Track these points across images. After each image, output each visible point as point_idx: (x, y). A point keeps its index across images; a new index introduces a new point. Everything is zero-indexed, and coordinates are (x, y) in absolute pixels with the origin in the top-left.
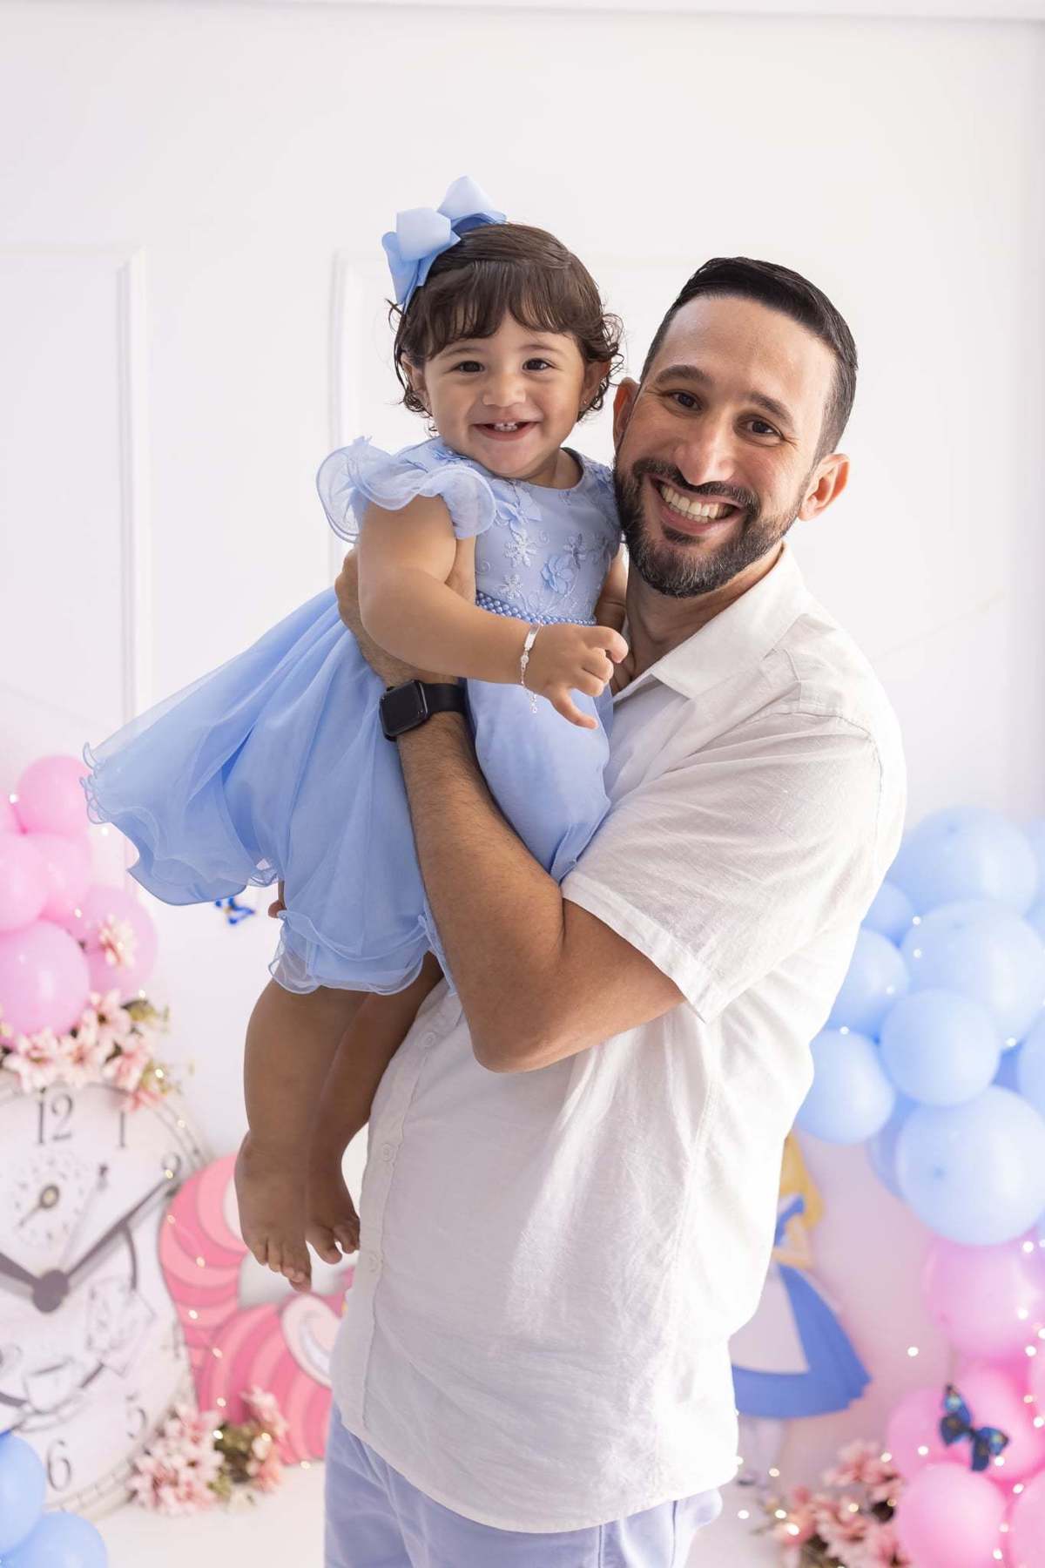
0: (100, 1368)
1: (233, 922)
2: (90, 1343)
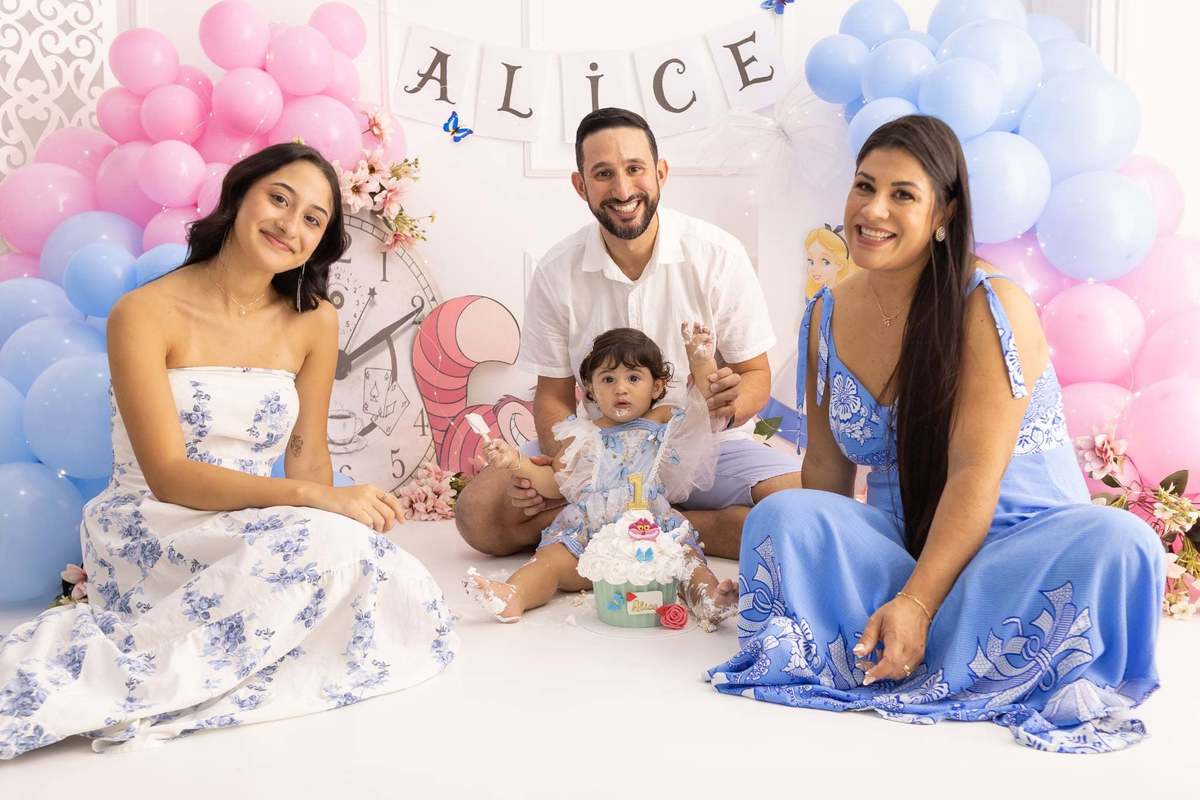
0: (372, 426)
1: (457, 140)
2: (365, 407)
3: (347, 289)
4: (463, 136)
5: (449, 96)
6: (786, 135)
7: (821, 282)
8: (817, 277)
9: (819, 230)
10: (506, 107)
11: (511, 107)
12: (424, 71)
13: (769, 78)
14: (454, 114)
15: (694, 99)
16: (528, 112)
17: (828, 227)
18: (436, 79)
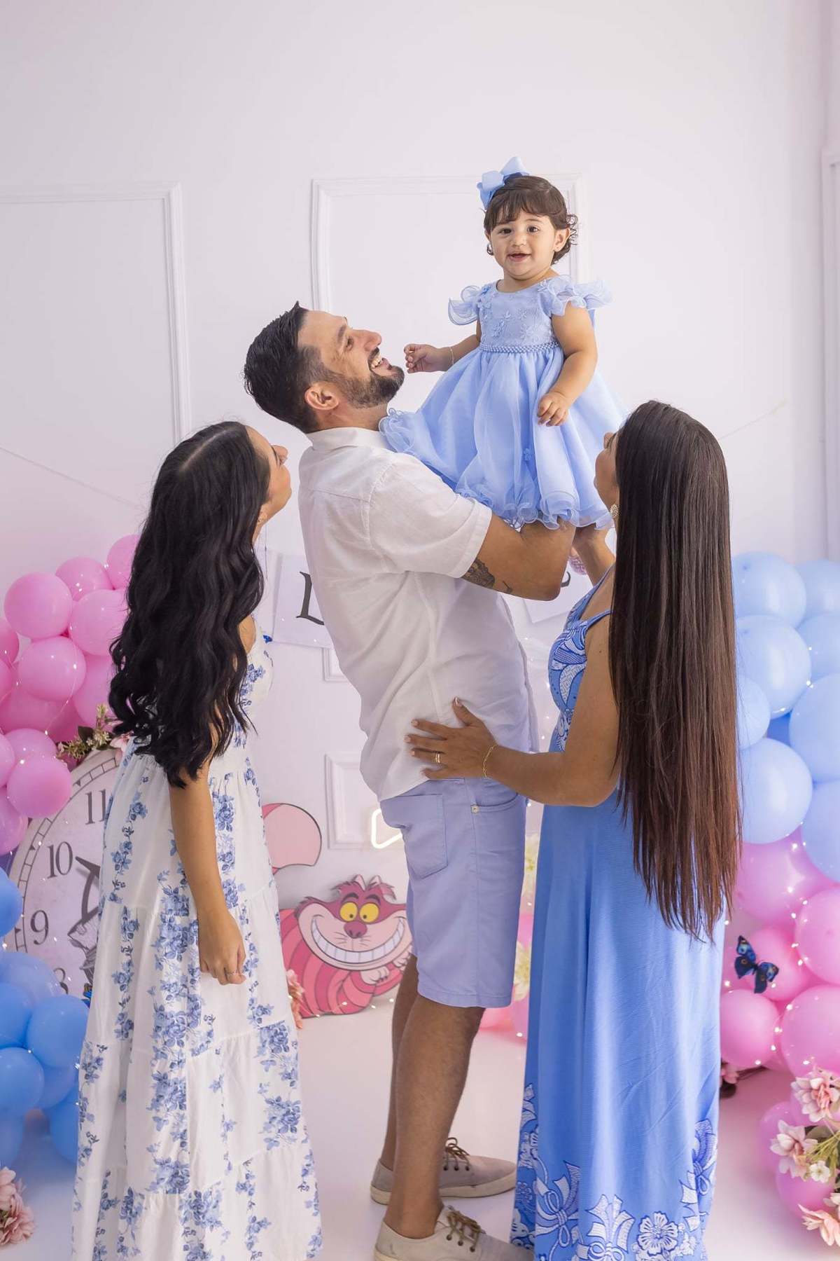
10: (305, 614)
11: (309, 614)
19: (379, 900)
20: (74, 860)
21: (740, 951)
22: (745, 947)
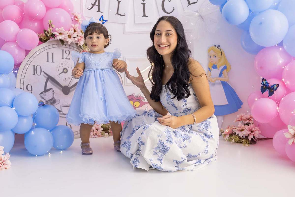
3: (68, 67)
4: (105, 22)
5: (101, 10)
6: (202, 17)
7: (213, 63)
8: (212, 61)
9: (212, 47)
10: (117, 13)
11: (119, 13)
12: (93, 3)
13: (196, 3)
14: (102, 16)
15: (174, 9)
16: (124, 15)
17: (215, 46)
18: (97, 5)
19: (140, 101)
20: (42, 72)
21: (263, 84)
22: (264, 82)
